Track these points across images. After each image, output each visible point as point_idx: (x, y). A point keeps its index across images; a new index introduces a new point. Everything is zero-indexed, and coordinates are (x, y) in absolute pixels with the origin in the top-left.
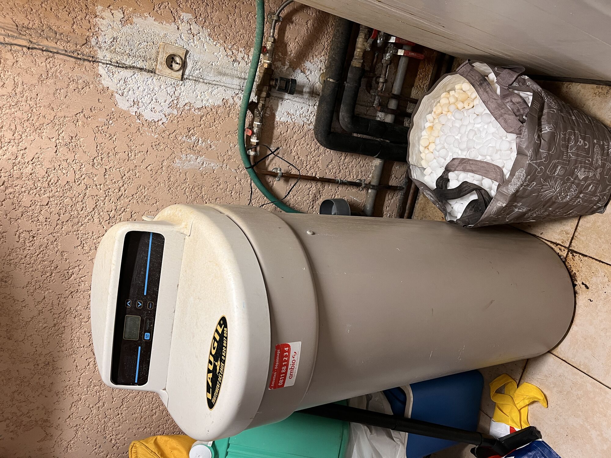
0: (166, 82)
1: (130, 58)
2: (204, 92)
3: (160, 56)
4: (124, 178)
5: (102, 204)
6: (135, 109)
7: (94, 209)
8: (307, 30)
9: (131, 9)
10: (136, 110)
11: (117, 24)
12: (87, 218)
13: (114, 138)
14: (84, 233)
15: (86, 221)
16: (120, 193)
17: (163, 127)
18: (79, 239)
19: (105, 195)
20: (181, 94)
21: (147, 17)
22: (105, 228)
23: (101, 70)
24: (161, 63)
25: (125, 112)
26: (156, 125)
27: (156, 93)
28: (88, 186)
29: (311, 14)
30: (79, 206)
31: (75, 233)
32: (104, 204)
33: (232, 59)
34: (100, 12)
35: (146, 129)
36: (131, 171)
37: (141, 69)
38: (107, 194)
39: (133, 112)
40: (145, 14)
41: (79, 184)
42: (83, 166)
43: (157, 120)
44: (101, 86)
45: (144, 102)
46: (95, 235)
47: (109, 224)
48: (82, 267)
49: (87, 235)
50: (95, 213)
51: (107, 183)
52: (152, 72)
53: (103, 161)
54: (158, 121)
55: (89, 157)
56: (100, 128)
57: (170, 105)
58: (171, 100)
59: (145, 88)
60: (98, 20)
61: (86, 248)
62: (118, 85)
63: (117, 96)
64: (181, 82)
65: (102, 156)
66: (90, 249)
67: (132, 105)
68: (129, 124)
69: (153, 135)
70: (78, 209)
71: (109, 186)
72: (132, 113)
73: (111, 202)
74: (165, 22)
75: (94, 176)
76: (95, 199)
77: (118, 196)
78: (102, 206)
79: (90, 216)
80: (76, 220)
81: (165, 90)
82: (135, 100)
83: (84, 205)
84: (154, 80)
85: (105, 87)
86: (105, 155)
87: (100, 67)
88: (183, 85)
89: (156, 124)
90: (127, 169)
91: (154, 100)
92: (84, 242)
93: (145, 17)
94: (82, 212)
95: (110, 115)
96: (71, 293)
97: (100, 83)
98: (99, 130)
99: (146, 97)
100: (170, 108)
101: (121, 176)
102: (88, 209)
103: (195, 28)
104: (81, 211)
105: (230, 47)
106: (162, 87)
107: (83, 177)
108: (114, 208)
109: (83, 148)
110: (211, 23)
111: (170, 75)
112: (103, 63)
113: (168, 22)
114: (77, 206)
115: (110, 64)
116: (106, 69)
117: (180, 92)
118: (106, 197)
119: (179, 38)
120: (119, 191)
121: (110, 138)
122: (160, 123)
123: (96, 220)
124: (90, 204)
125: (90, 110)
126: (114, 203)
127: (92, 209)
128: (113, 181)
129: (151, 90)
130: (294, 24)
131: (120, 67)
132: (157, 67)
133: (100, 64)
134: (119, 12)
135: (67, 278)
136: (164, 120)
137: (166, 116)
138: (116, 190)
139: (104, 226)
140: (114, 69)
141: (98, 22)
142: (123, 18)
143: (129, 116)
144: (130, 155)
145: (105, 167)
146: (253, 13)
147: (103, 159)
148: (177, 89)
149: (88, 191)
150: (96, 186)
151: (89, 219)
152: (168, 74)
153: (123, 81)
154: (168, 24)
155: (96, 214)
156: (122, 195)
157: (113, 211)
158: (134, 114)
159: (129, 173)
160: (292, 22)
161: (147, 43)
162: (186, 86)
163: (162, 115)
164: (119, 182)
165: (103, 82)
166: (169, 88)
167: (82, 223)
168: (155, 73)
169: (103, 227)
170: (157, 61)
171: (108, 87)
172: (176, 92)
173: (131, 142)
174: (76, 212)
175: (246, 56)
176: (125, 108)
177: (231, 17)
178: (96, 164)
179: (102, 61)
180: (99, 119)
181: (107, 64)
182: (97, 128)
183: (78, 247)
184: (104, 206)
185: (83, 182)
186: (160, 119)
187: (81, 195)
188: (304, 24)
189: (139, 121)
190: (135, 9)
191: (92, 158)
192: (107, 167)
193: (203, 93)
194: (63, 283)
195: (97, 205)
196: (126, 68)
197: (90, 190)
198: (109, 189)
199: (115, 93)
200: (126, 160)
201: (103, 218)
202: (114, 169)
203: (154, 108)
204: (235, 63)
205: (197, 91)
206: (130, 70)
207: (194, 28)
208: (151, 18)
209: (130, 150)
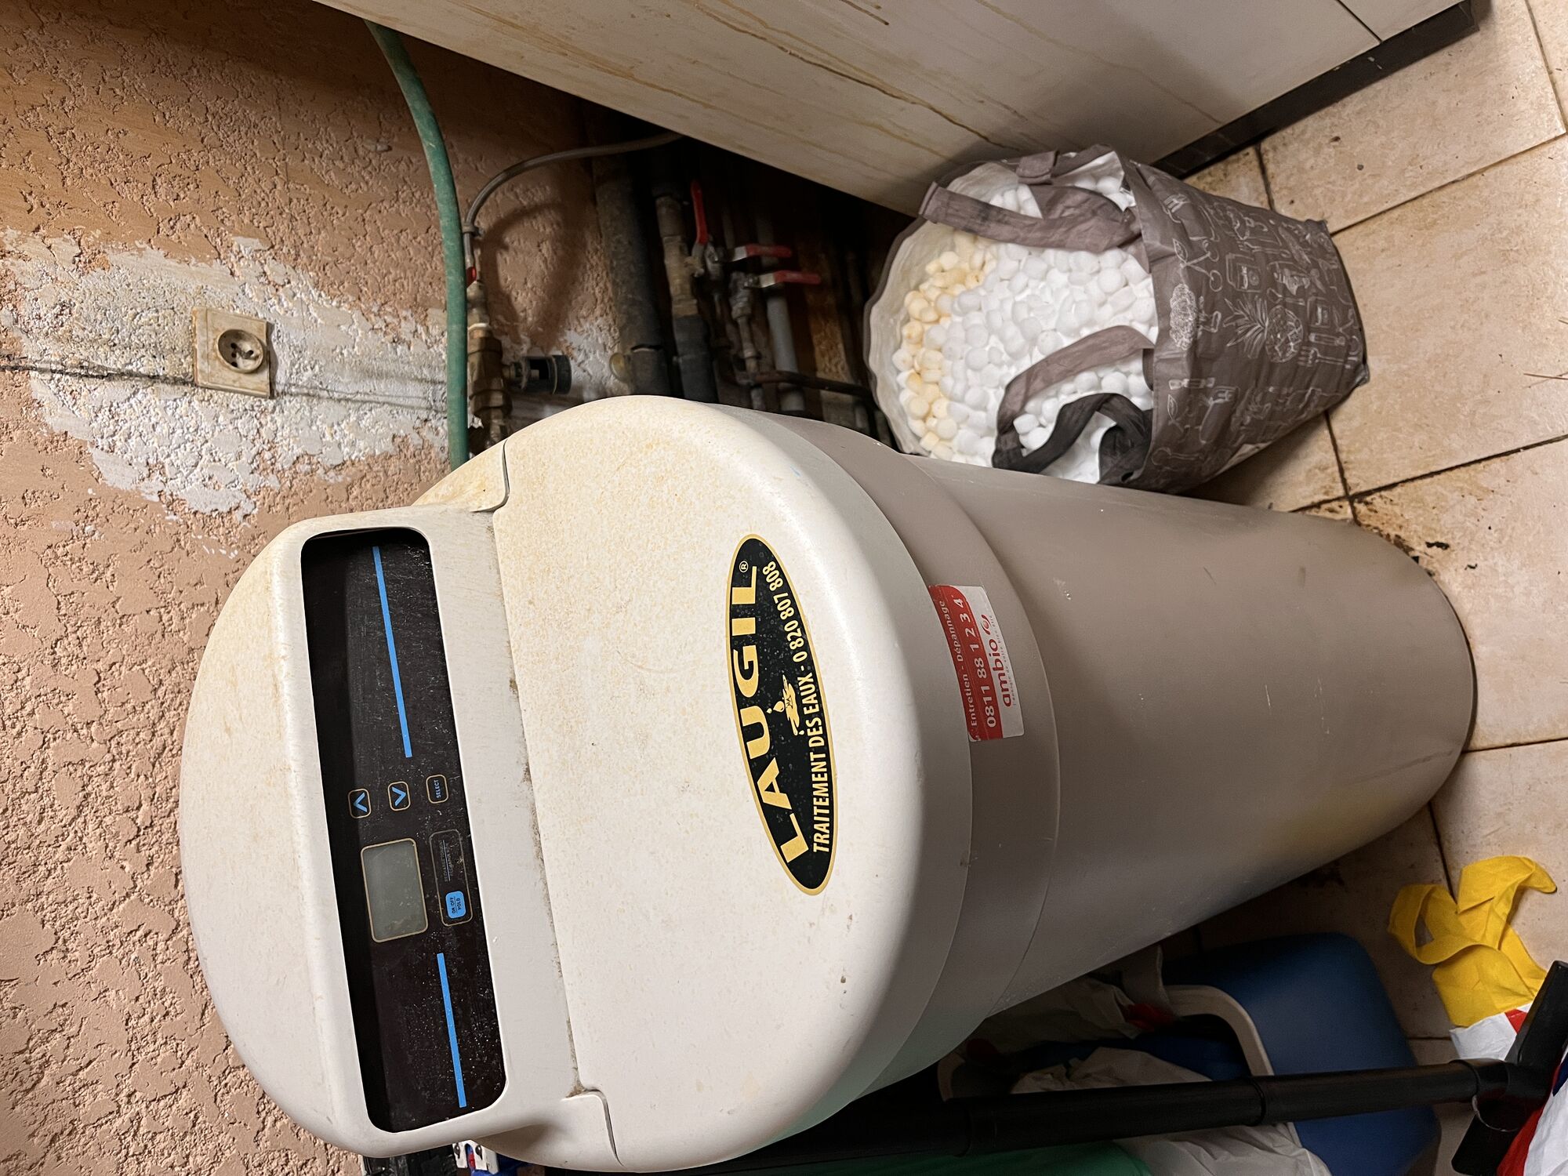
0: (231, 407)
1: (117, 352)
2: (339, 425)
3: (200, 339)
4: (160, 693)
5: (104, 787)
6: (156, 483)
7: (80, 809)
8: (545, 261)
9: (98, 232)
10: (161, 487)
11: (65, 271)
12: (64, 846)
13: (108, 574)
14: (61, 898)
15: (60, 855)
16: (157, 742)
17: (249, 526)
18: (48, 926)
19: (108, 757)
20: (279, 434)
21: (144, 249)
22: (127, 870)
23: (38, 386)
24: (206, 357)
25: (128, 495)
26: (227, 525)
27: (208, 436)
28: (49, 736)
29: (542, 230)
30: (29, 807)
31: (29, 906)
32: (112, 787)
33: (390, 337)
34: (14, 245)
35: (200, 537)
36: (179, 668)
37: (154, 378)
38: (115, 752)
39: (151, 494)
40: (136, 242)
41: (19, 734)
42: (24, 672)
43: (225, 509)
44: (45, 431)
45: (179, 462)
46: (99, 899)
47: (138, 851)
48: (74, 1029)
49: (71, 907)
50: (85, 822)
51: (109, 717)
52: (185, 383)
53: (85, 648)
54: (230, 512)
55: (37, 642)
56: (60, 551)
57: (255, 465)
58: (254, 452)
59: (172, 425)
60: (12, 264)
61: (78, 954)
62: (94, 424)
63: (96, 453)
64: (272, 403)
65: (79, 633)
66: (92, 957)
67: (145, 475)
68: (146, 528)
69: (224, 552)
70: (28, 820)
71: (119, 725)
72: (148, 498)
73: (132, 775)
74: (193, 261)
75: (63, 699)
76: (79, 773)
77: (152, 753)
78: (104, 794)
79: (72, 835)
80: (27, 858)
81: (231, 427)
82: (150, 461)
83: (46, 801)
84: (195, 404)
85: (57, 432)
86: (87, 629)
87: (34, 383)
88: (278, 409)
89: (226, 520)
90: (166, 663)
91: (206, 457)
92: (67, 935)
93: (140, 250)
94: (43, 827)
95: (83, 510)
96: (53, 1141)
97: (39, 423)
98: (57, 557)
99: (181, 452)
100: (256, 474)
101: (151, 688)
102: (60, 815)
103: (276, 270)
104: (40, 822)
105: (375, 309)
106: (221, 419)
107: (28, 708)
108: (146, 793)
109: (16, 616)
110: (314, 258)
111: (237, 384)
112: (42, 371)
113: (203, 259)
114: (24, 807)
115: (61, 372)
116: (52, 385)
117: (273, 428)
118: (114, 761)
119: (241, 295)
120: (154, 735)
121: (95, 575)
122: (237, 516)
123: (94, 846)
124: (64, 792)
125: (20, 500)
126: (142, 777)
127: (73, 812)
128: (129, 706)
129: (191, 430)
130: (512, 252)
131: (92, 376)
132: (199, 366)
133: (33, 373)
134: (65, 240)
135: (28, 1085)
136: (247, 507)
137: (248, 497)
138: (142, 735)
139: (125, 863)
140: (75, 384)
141: (12, 268)
142: (79, 256)
143: (143, 504)
144: (165, 618)
145: (95, 666)
146: (408, 231)
147: (84, 643)
148: (263, 422)
149: (50, 752)
150: (76, 731)
151: (69, 849)
152: (231, 383)
153: (107, 413)
154: (203, 264)
155: (91, 826)
156: (165, 748)
157: (145, 807)
158: (155, 498)
159: (174, 674)
160: (506, 248)
161: (157, 311)
162: (286, 412)
163: (237, 493)
164: (148, 706)
165: (49, 420)
166: (240, 421)
167: (49, 866)
168: (194, 384)
169: (123, 867)
170: (193, 353)
171: (66, 433)
172: (262, 431)
173: (162, 580)
174: (22, 831)
175: (421, 329)
176: (125, 485)
177: (359, 244)
178: (64, 661)
179: (38, 365)
180: (54, 524)
181: (53, 372)
182: (49, 551)
183: (49, 957)
184: (111, 793)
185: (30, 724)
186: (233, 505)
187: (32, 769)
188: (534, 250)
189: (175, 518)
190: (109, 233)
191: (48, 644)
192: (100, 666)
193: (336, 427)
194: (18, 1109)
195: (89, 794)
196: (109, 377)
197: (56, 748)
198: (120, 733)
199: (88, 446)
200: (159, 635)
201: (117, 833)
202: (123, 668)
203: (210, 478)
204: (400, 347)
205: (318, 423)
206: (122, 383)
207: (272, 270)
208: (155, 251)
209: (162, 603)
